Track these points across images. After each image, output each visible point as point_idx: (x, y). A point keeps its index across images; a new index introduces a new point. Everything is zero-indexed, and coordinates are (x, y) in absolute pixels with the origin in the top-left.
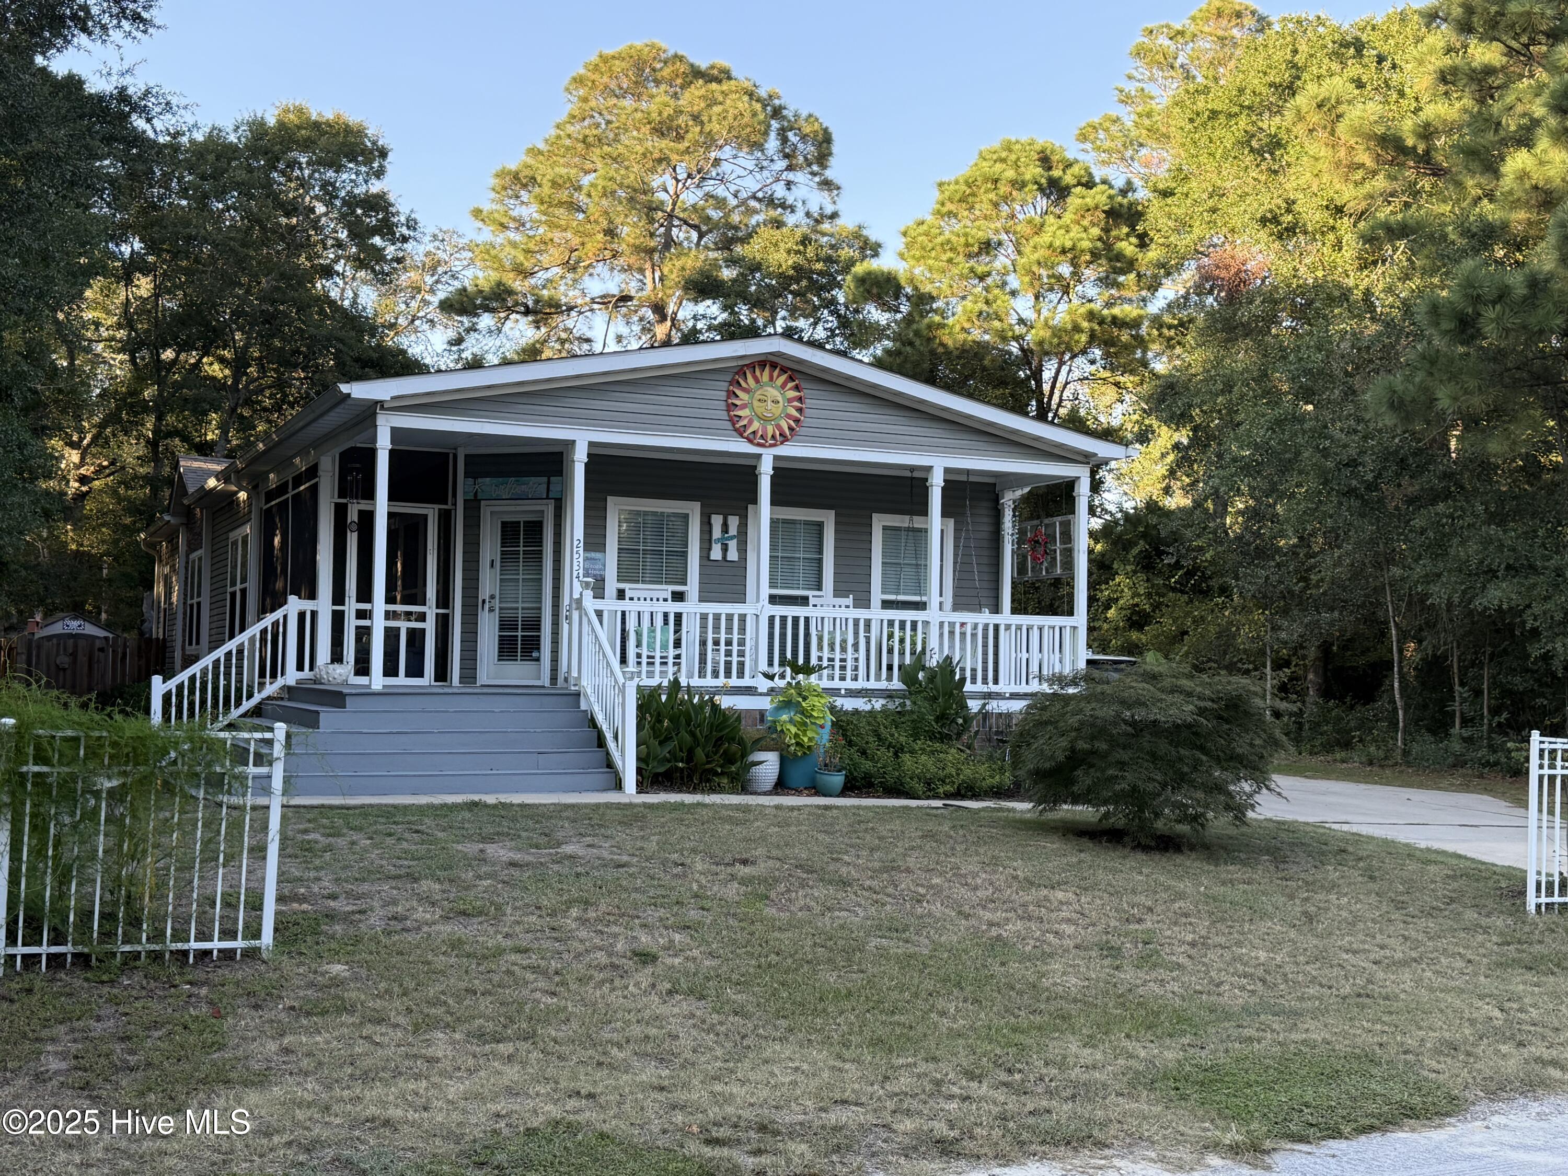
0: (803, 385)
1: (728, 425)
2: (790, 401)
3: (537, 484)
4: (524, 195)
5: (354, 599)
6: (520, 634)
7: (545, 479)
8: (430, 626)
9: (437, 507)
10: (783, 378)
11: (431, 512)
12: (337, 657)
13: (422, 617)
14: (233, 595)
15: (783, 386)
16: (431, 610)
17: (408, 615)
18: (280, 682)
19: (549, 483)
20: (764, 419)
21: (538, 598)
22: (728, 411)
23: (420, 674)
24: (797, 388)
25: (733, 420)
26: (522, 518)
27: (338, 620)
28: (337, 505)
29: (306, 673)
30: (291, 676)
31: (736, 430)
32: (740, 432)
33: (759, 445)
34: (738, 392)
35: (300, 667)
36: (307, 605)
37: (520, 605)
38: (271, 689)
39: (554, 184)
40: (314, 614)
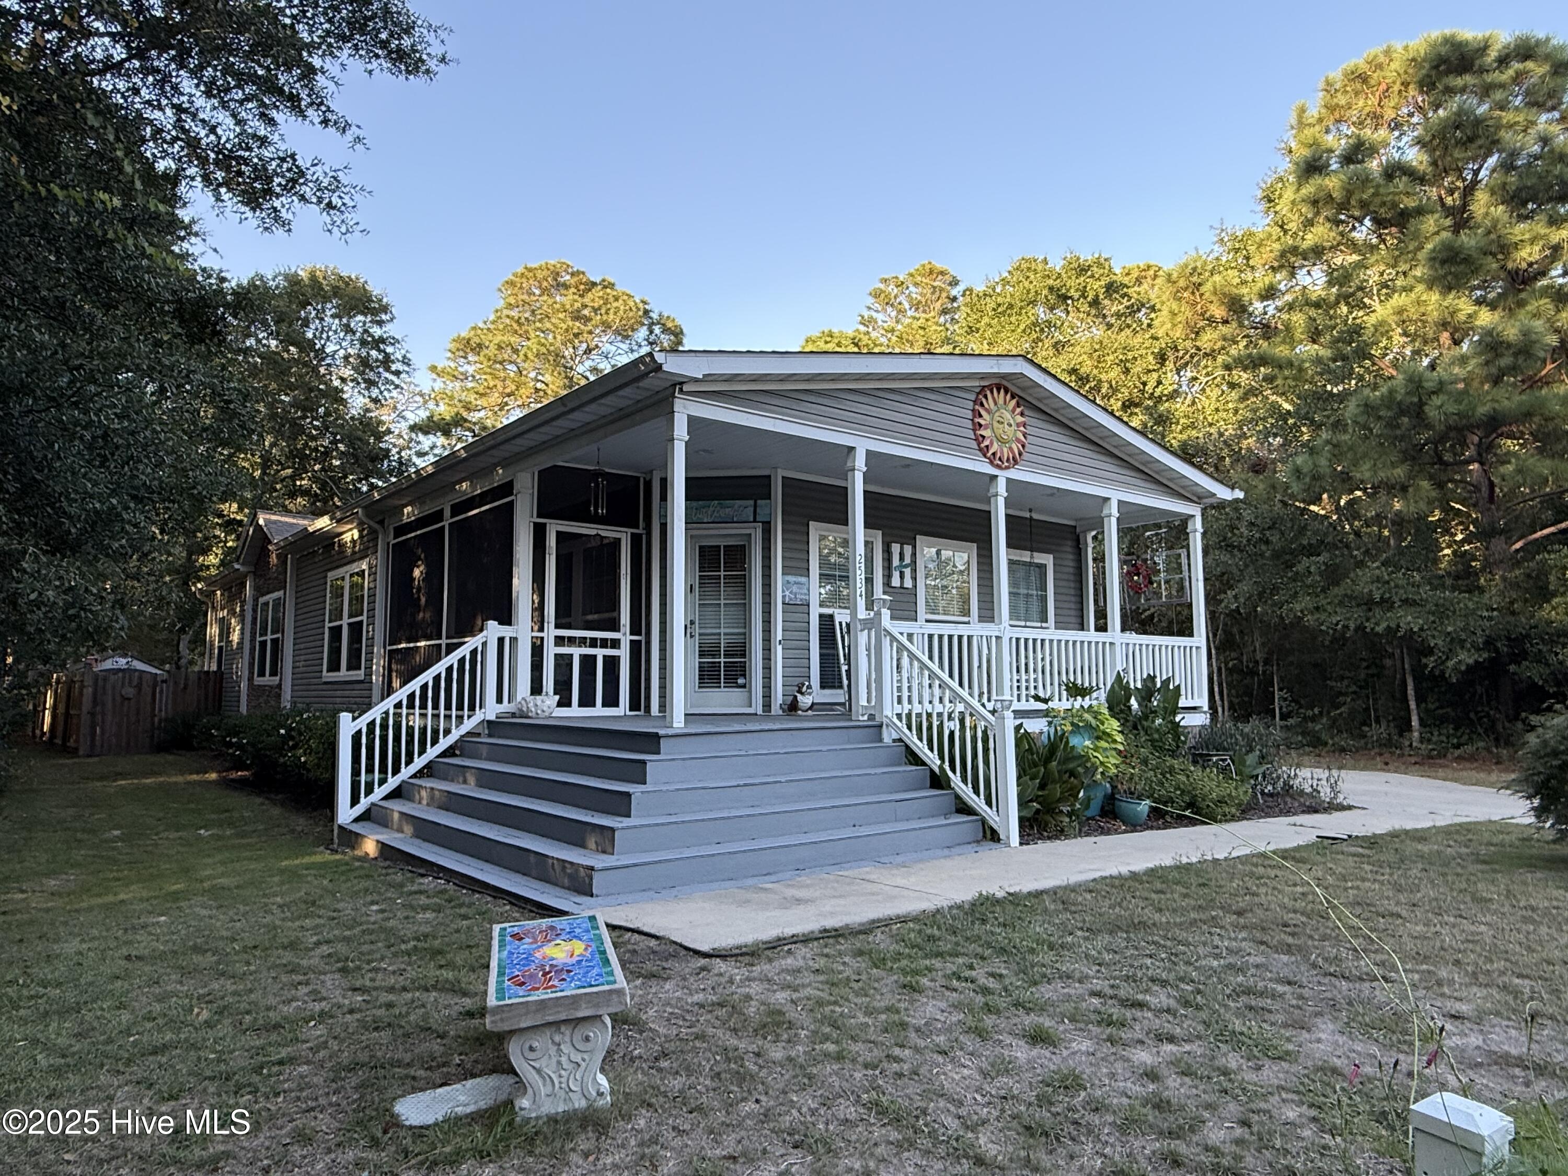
0: (1026, 413)
1: (974, 445)
2: (1018, 425)
3: (744, 507)
4: (471, 357)
5: (552, 625)
6: (722, 660)
7: (752, 502)
8: (624, 653)
9: (630, 531)
10: (1014, 402)
11: (624, 536)
12: (537, 689)
13: (615, 644)
14: (336, 632)
15: (1013, 411)
16: (625, 636)
17: (604, 643)
18: (479, 716)
19: (755, 506)
20: (1002, 441)
21: (746, 622)
22: (974, 430)
23: (616, 704)
24: (1022, 414)
25: (979, 439)
26: (722, 543)
27: (537, 650)
28: (535, 524)
29: (505, 707)
30: (491, 710)
31: (980, 450)
32: (984, 451)
33: (998, 467)
34: (983, 412)
35: (499, 700)
36: (506, 632)
37: (722, 631)
38: (469, 725)
39: (500, 348)
40: (514, 640)
